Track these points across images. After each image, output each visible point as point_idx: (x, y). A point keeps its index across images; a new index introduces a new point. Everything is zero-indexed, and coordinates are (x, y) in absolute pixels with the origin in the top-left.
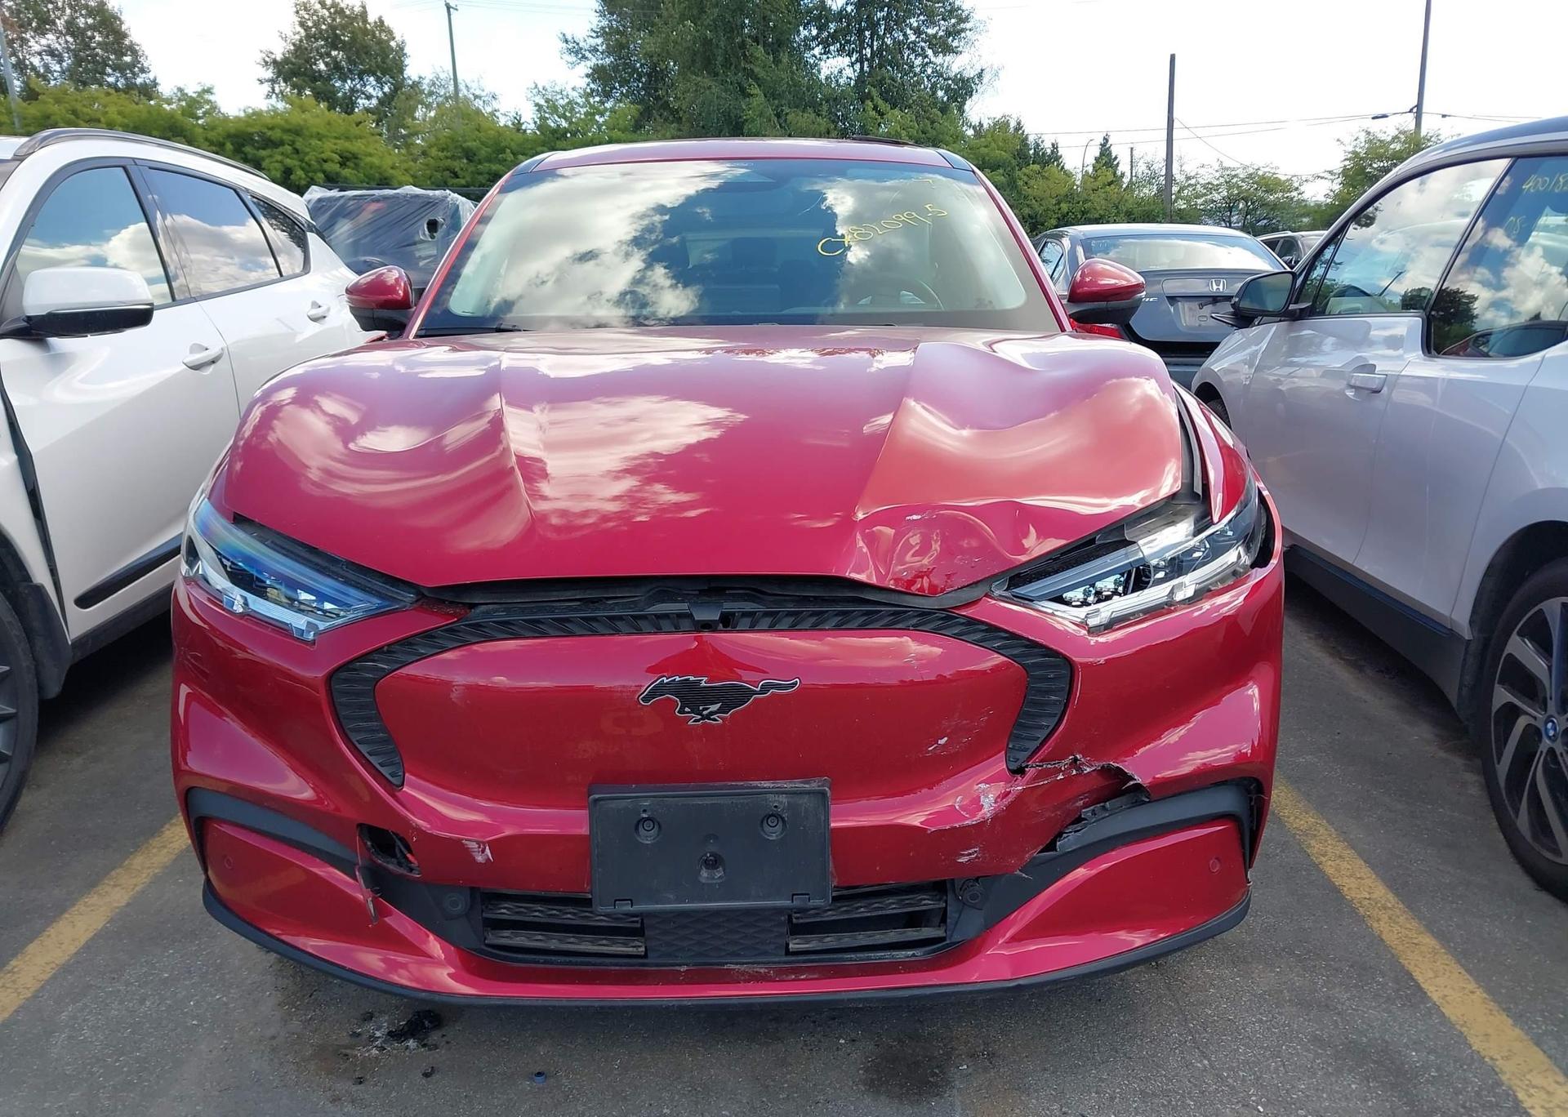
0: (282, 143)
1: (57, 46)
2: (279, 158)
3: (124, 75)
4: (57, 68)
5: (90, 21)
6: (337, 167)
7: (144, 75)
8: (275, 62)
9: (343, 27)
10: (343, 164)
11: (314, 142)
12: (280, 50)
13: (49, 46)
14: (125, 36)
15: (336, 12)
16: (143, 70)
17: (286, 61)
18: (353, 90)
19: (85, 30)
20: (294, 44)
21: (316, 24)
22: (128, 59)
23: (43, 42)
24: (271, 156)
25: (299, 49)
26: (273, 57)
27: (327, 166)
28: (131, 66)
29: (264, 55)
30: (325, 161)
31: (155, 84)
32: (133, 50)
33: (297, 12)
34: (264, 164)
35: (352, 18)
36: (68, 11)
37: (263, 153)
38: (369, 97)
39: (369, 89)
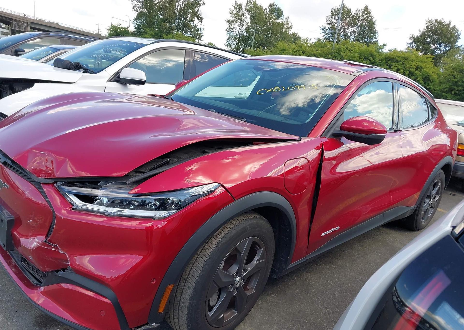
0: (400, 61)
1: (356, 30)
2: (398, 65)
3: (370, 39)
4: (353, 36)
5: (367, 24)
6: (414, 70)
7: (375, 39)
8: (414, 38)
9: (440, 29)
10: (416, 70)
11: (410, 62)
12: (417, 34)
13: (353, 30)
14: (374, 28)
15: (439, 24)
16: (375, 38)
17: (418, 37)
18: (436, 48)
19: (364, 26)
20: (422, 33)
21: (432, 27)
22: (372, 35)
23: (353, 29)
24: (395, 65)
25: (424, 35)
26: (414, 36)
27: (411, 70)
28: (373, 36)
29: (411, 36)
30: (411, 68)
31: (377, 41)
32: (375, 32)
33: (427, 24)
34: (392, 67)
35: (444, 26)
36: (362, 21)
37: (393, 63)
38: (441, 50)
39: (441, 48)
